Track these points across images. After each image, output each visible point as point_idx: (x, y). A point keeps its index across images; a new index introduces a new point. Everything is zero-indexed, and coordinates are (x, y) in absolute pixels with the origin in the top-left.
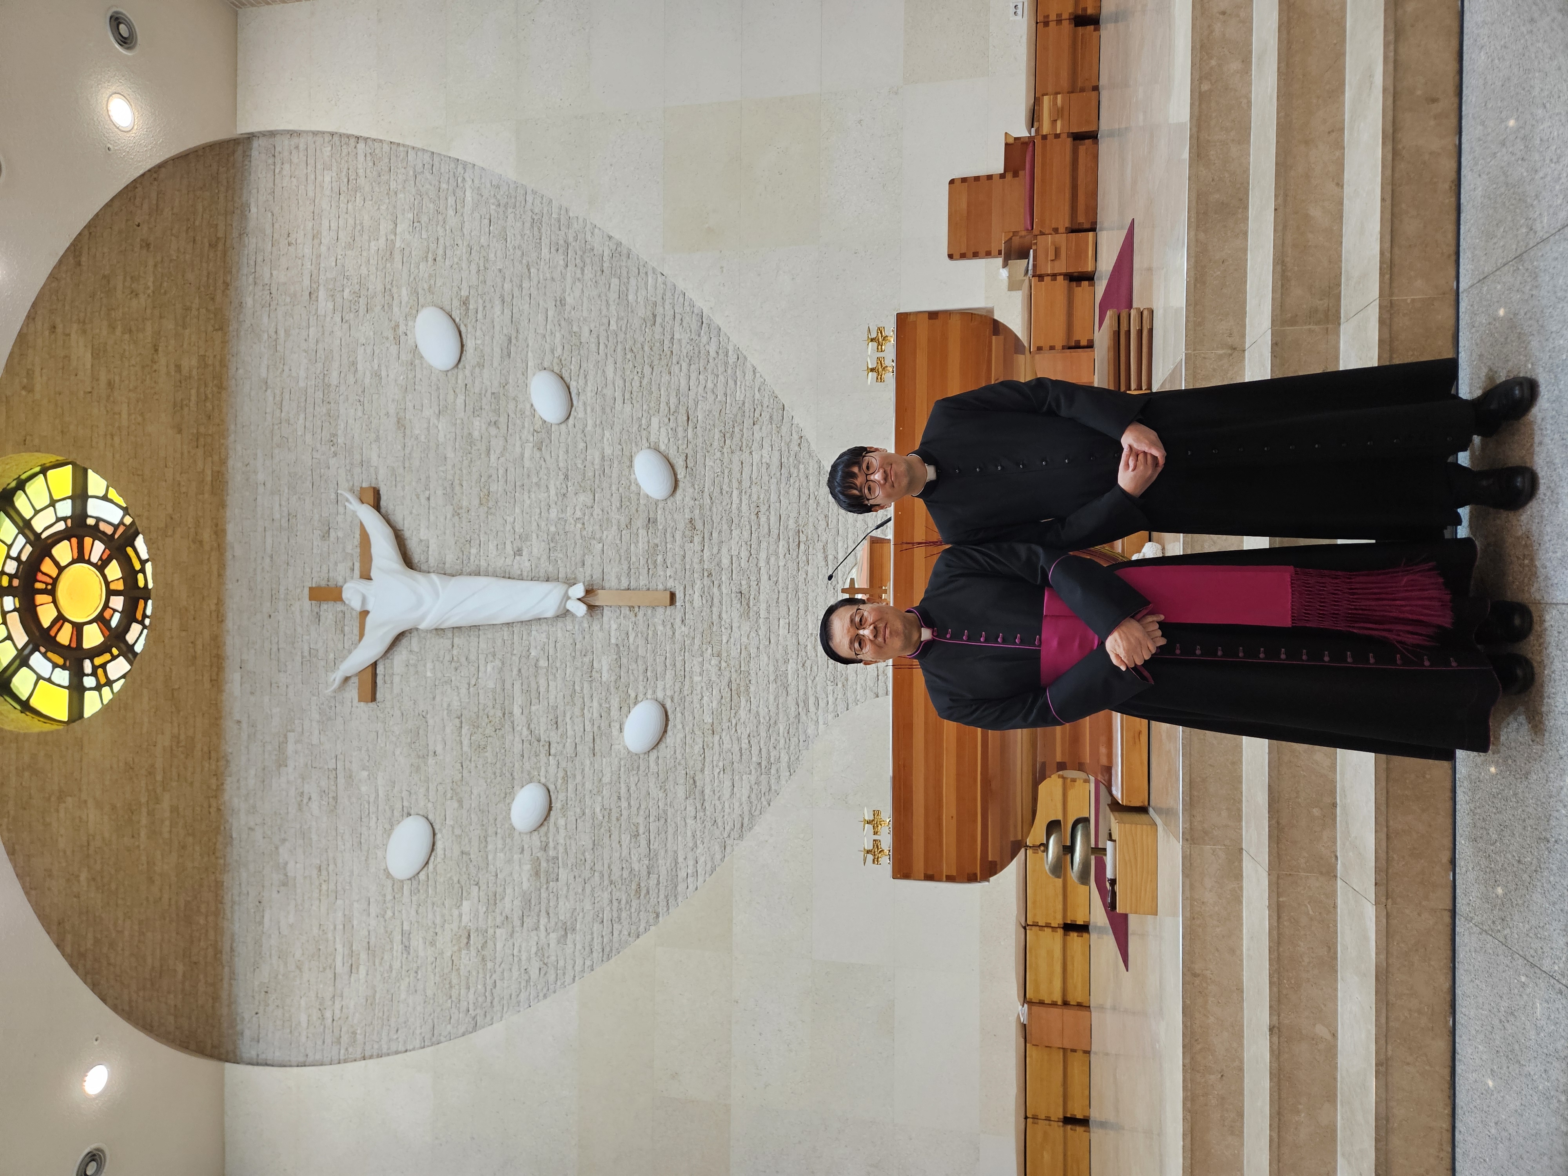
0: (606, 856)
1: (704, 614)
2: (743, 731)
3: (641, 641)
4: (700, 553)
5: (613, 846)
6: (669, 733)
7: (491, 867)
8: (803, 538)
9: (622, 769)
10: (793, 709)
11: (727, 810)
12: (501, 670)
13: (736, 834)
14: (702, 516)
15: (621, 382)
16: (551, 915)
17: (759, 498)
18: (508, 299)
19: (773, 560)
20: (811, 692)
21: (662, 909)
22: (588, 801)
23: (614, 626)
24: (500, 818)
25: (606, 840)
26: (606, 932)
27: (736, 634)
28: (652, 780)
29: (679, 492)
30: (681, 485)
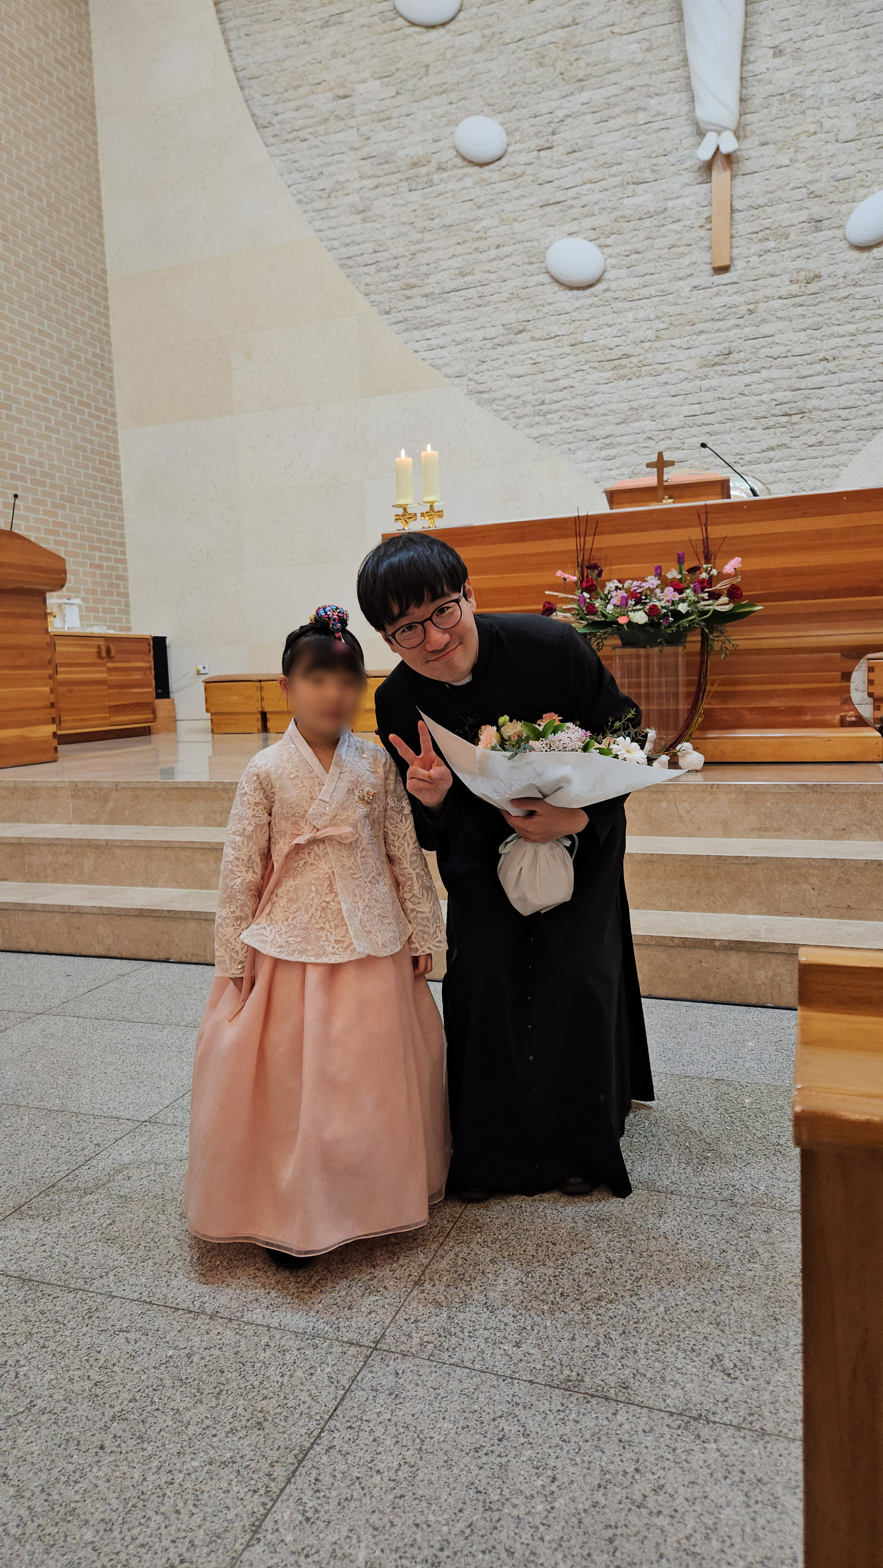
0: (439, 243)
1: (705, 312)
2: (577, 379)
3: (671, 239)
4: (777, 295)
5: (450, 249)
6: (571, 293)
7: (415, 106)
8: (795, 418)
9: (529, 244)
10: (602, 433)
11: (496, 373)
12: (631, 63)
13: (473, 386)
14: (823, 290)
16: (376, 191)
17: (845, 358)
19: (770, 386)
20: (620, 450)
21: (395, 316)
22: (493, 210)
23: (687, 201)
24: (466, 103)
25: (455, 240)
26: (367, 258)
27: (682, 354)
28: (520, 282)
29: (857, 253)
30: (866, 255)
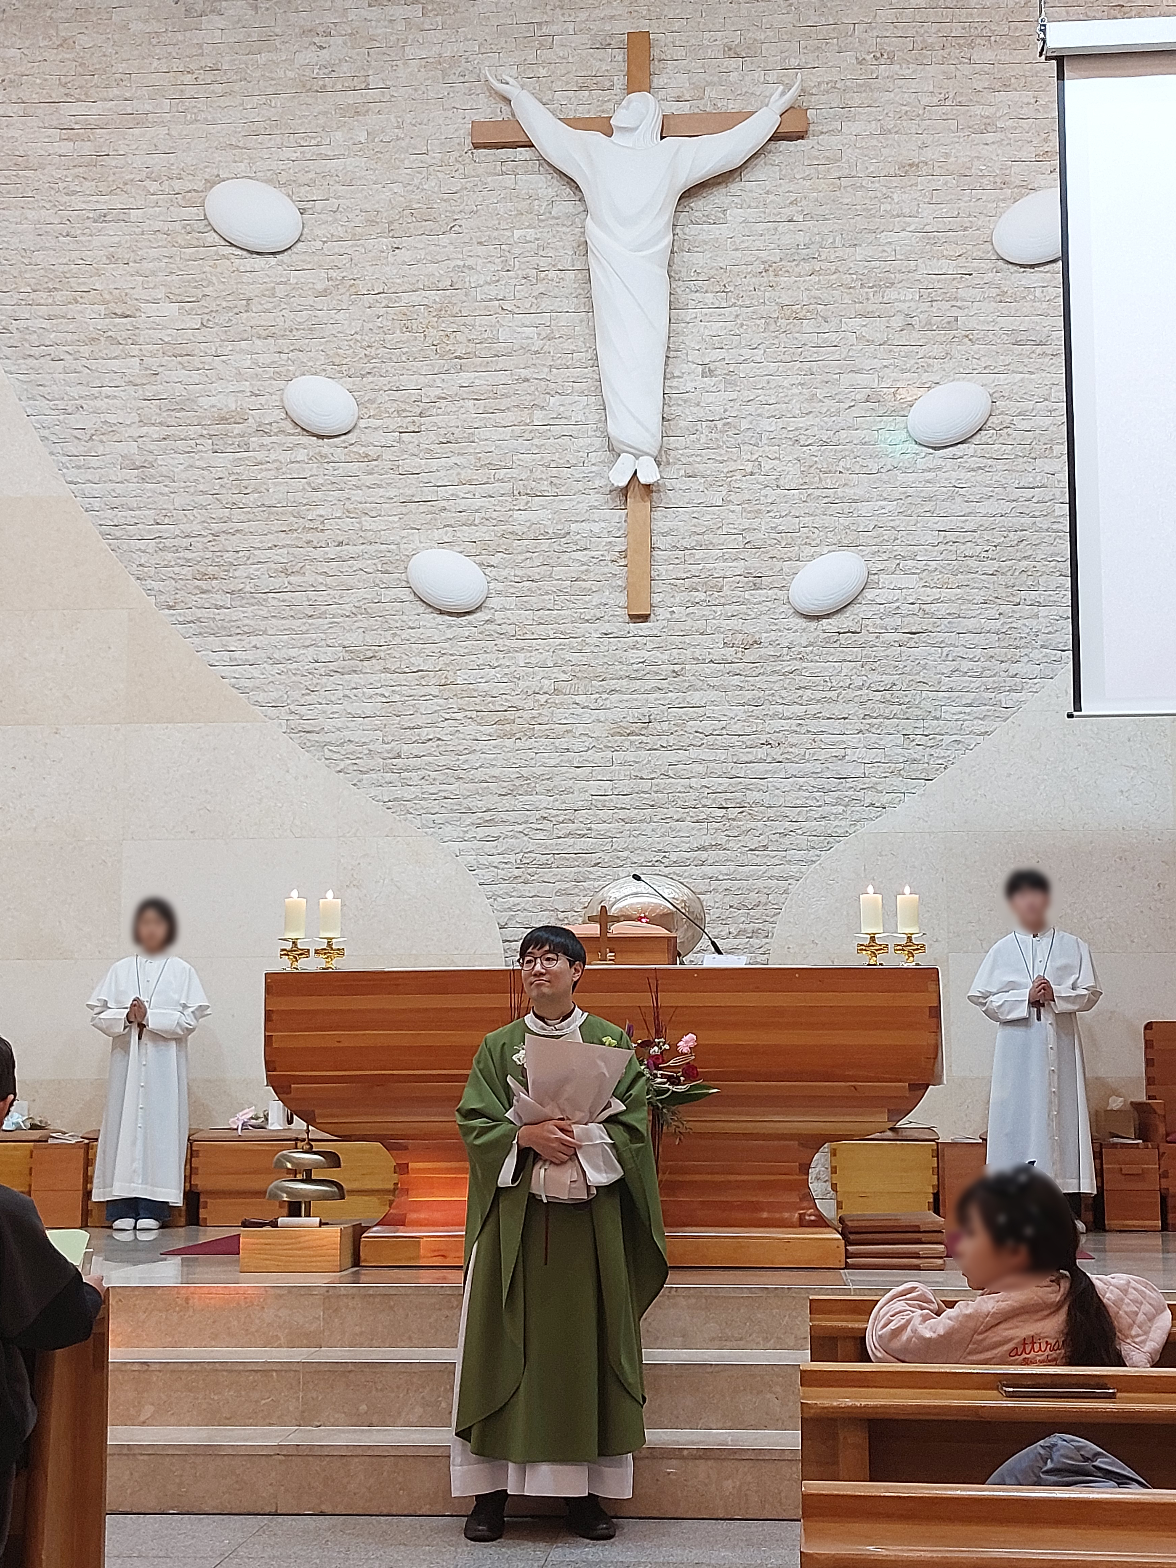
0: (254, 526)
1: (618, 666)
2: (445, 730)
3: (575, 570)
4: (708, 658)
5: (269, 536)
6: (440, 618)
7: (230, 346)
8: (733, 813)
9: (384, 547)
10: (480, 804)
11: (329, 708)
12: (524, 349)
13: (295, 721)
14: (764, 660)
15: (972, 525)
16: (163, 443)
17: (792, 745)
19: (701, 768)
21: (180, 613)
22: (333, 496)
23: (596, 528)
24: (303, 357)
25: (277, 525)
26: (143, 530)
27: (588, 716)
28: (370, 594)
29: (802, 622)
30: (813, 624)
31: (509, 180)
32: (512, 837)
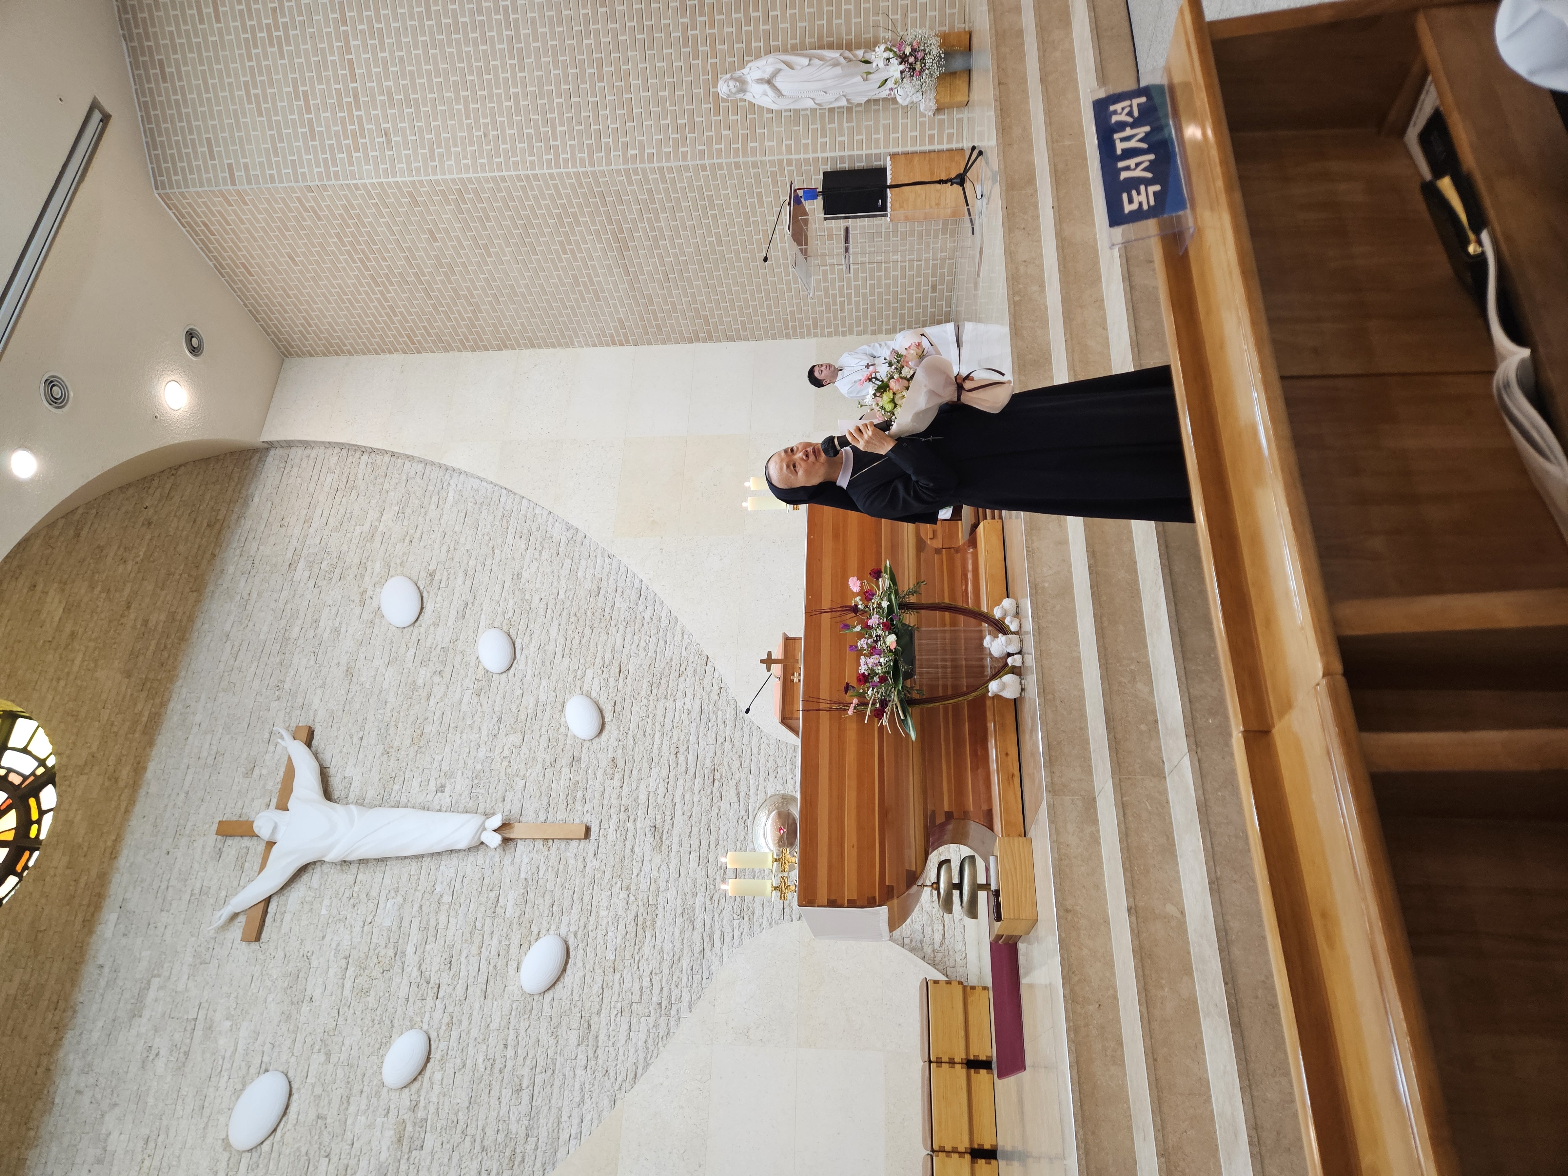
0: (482, 1116)
1: (617, 847)
2: (645, 969)
3: (551, 875)
4: (619, 789)
5: (491, 1103)
6: (569, 971)
7: (348, 1134)
8: (717, 777)
9: (513, 1013)
10: (698, 944)
11: (621, 1058)
12: (400, 908)
14: (624, 755)
15: (562, 640)
17: (679, 740)
18: (471, 572)
19: (688, 796)
20: (717, 926)
22: (471, 1051)
23: (526, 860)
24: (369, 1073)
25: (485, 1096)
27: (646, 868)
28: (544, 1024)
29: (605, 733)
30: (607, 727)
31: (288, 917)
32: (722, 921)
